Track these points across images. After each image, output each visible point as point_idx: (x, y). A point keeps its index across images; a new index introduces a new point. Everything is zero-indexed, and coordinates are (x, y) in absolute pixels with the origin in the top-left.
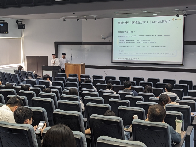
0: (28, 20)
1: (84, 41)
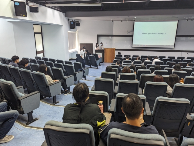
0: (81, 20)
1: (114, 34)
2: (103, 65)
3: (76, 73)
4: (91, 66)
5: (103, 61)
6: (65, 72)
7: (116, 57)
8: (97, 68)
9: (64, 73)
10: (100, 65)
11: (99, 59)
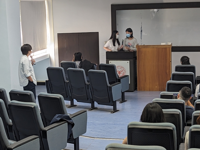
2: (134, 99)
3: (46, 129)
4: (96, 104)
5: (135, 86)
6: (10, 126)
7: (173, 71)
8: (115, 110)
9: (9, 128)
10: (123, 100)
11: (119, 80)
